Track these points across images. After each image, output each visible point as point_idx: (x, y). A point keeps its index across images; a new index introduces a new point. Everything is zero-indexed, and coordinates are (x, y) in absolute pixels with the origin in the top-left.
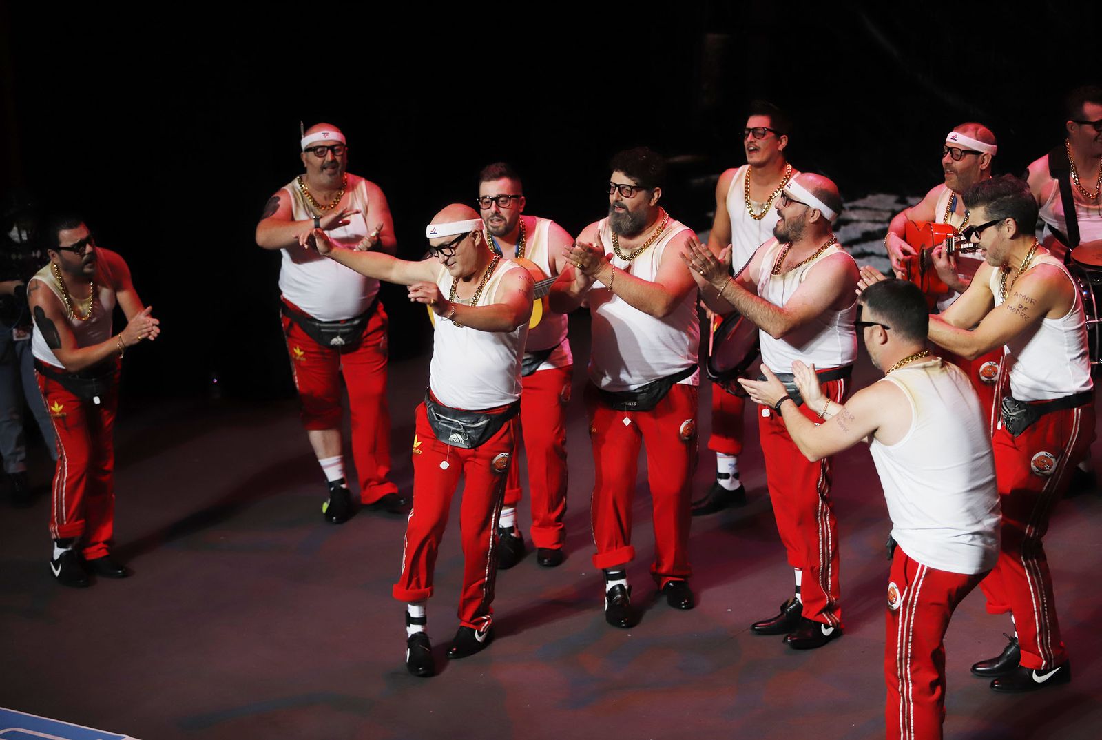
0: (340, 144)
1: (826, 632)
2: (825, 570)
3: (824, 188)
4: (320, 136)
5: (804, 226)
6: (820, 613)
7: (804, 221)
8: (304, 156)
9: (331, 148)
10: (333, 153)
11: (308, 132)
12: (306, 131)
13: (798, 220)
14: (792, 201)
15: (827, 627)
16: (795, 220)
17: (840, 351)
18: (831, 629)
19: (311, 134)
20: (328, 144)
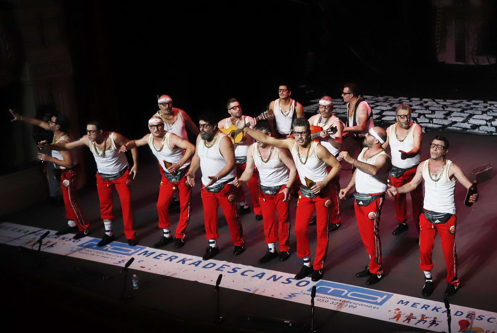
0: (170, 102)
1: (379, 277)
2: (378, 258)
3: (381, 132)
4: (164, 99)
5: (373, 144)
6: (377, 271)
7: (373, 142)
8: (159, 105)
9: (168, 103)
10: (169, 105)
11: (160, 98)
12: (159, 97)
13: (371, 142)
14: (370, 135)
15: (379, 275)
16: (370, 141)
17: (382, 187)
18: (381, 276)
19: (161, 99)
20: (167, 102)
